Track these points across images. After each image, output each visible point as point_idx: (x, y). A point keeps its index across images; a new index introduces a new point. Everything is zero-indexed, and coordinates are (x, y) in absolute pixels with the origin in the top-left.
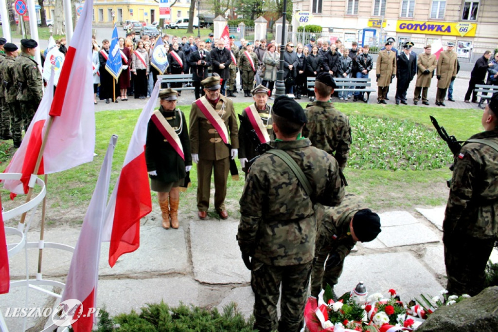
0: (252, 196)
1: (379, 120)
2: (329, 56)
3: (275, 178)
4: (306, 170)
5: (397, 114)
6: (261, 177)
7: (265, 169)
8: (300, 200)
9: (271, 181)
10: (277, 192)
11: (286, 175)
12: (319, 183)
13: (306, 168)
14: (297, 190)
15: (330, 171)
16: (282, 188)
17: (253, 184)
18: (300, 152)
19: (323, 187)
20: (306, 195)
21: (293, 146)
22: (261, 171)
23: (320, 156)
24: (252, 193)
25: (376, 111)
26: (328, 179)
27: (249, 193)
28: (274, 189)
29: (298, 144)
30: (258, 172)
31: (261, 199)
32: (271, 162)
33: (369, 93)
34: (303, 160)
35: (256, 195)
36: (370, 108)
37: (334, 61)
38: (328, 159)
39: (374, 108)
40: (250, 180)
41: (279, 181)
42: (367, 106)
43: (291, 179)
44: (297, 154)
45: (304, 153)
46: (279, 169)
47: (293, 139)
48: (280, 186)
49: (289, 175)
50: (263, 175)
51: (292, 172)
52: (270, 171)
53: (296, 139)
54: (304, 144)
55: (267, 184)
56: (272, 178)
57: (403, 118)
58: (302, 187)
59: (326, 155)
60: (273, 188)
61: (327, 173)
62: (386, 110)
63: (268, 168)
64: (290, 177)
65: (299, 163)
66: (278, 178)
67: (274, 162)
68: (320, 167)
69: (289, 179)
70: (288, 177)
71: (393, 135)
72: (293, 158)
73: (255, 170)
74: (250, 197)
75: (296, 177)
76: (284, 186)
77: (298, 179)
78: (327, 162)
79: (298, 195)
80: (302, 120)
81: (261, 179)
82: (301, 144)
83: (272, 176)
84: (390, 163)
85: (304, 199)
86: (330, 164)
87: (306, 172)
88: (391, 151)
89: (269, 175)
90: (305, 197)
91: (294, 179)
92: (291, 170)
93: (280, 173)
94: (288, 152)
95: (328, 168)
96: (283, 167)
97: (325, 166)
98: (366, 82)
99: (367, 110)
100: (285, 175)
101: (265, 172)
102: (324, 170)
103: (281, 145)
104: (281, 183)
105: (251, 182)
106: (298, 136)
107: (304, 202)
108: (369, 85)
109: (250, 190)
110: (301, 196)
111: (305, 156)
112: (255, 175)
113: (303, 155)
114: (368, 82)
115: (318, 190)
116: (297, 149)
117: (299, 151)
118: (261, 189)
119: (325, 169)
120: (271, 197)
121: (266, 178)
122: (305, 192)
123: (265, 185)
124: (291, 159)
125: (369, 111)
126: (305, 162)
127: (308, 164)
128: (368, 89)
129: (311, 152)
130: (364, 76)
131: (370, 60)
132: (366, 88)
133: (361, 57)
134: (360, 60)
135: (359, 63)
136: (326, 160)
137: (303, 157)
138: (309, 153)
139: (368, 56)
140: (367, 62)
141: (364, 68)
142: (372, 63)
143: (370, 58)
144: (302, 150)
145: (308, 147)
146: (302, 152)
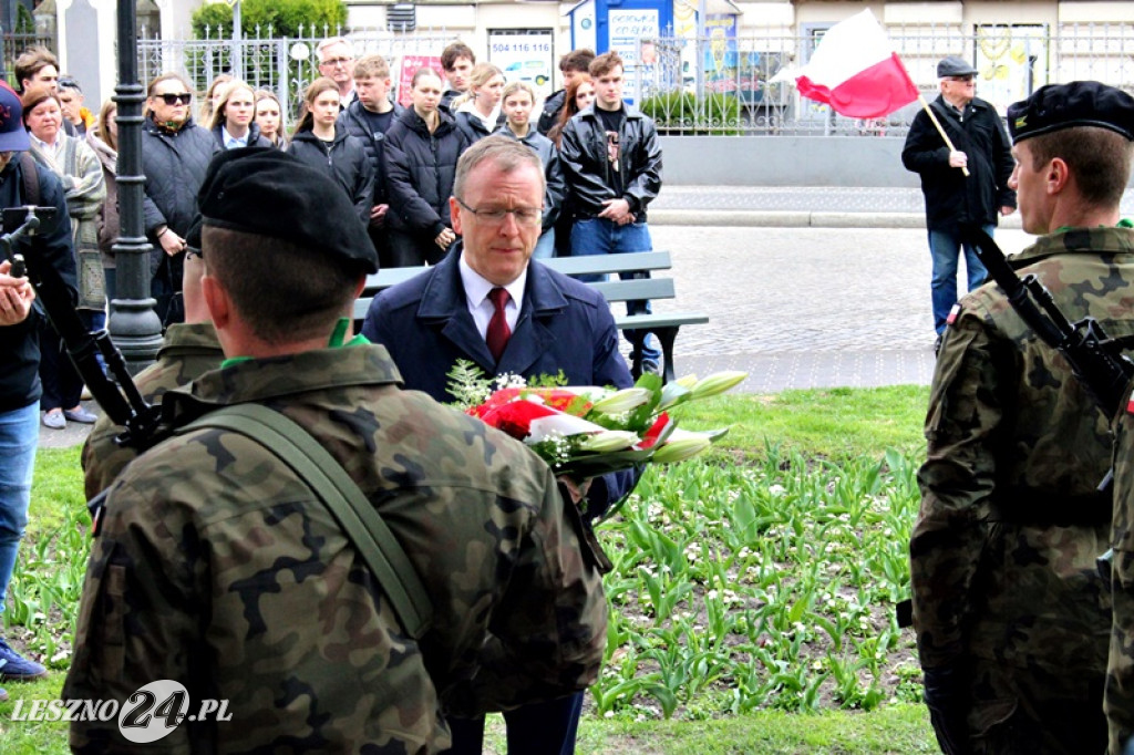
0: (130, 647)
1: (746, 473)
2: (412, 141)
3: (235, 534)
4: (390, 497)
5: (844, 432)
6: (170, 535)
7: (180, 493)
8: (376, 661)
9: (220, 550)
10: (252, 612)
11: (291, 523)
12: (463, 567)
13: (390, 485)
14: (357, 608)
15: (509, 505)
16: (276, 589)
17: (131, 579)
18: (351, 410)
19: (483, 593)
20: (404, 636)
21: (314, 378)
22: (165, 506)
23: (453, 432)
24: (129, 628)
26: (505, 547)
27: (112, 632)
28: (236, 594)
29: (341, 368)
30: (147, 516)
31: (177, 661)
32: (212, 461)
33: (667, 333)
34: (368, 449)
35: (148, 635)
38: (491, 449)
39: (706, 415)
40: (110, 562)
41: (256, 551)
43: (321, 541)
44: (335, 418)
45: (371, 414)
46: (251, 493)
47: (316, 345)
48: (264, 581)
49: (307, 520)
50: (173, 523)
51: (317, 504)
52: (209, 501)
53: (328, 345)
54: (367, 368)
55: (199, 568)
56: (223, 537)
58: (379, 591)
59: (482, 433)
60: (232, 588)
61: (498, 518)
62: (780, 421)
63: (198, 488)
64: (316, 532)
65: (352, 463)
66: (253, 536)
67: (224, 458)
68: (458, 481)
69: (306, 542)
70: (302, 533)
71: (836, 531)
72: (319, 439)
73: (129, 505)
74: (122, 651)
75: (344, 533)
76: (285, 577)
77: (351, 546)
78: (489, 463)
79: (365, 631)
80: (345, 243)
81: (168, 547)
82: (356, 368)
83: (222, 525)
84: (839, 677)
85: (397, 659)
86: (507, 468)
87: (389, 507)
88: (831, 612)
89: (209, 520)
90: (400, 648)
91: (335, 544)
92: (312, 495)
93: (262, 510)
94: (288, 410)
95: (495, 489)
96: (272, 480)
97: (482, 477)
98: (645, 273)
100: (286, 522)
101: (185, 508)
102: (479, 498)
103: (252, 382)
104: (268, 565)
105: (118, 570)
106: (335, 334)
107: (399, 675)
108: (667, 292)
109: (114, 616)
110: (375, 638)
111: (377, 426)
112: (136, 530)
113: (365, 425)
114: (653, 274)
115: (458, 605)
116: (337, 391)
117: (346, 402)
118: (175, 599)
119: (483, 492)
120: (221, 645)
121: (194, 539)
122: (398, 619)
123: (189, 580)
124: (308, 440)
126: (384, 460)
127: (400, 468)
128: (659, 312)
129: (406, 412)
130: (615, 237)
131: (641, 139)
132: (653, 305)
133: (583, 130)
134: (578, 146)
135: (577, 167)
136: (482, 450)
137: (372, 433)
138: (396, 418)
139: (625, 118)
140: (624, 155)
141: (614, 189)
142: (654, 157)
143: (641, 133)
144: (361, 398)
145: (384, 390)
146: (360, 409)
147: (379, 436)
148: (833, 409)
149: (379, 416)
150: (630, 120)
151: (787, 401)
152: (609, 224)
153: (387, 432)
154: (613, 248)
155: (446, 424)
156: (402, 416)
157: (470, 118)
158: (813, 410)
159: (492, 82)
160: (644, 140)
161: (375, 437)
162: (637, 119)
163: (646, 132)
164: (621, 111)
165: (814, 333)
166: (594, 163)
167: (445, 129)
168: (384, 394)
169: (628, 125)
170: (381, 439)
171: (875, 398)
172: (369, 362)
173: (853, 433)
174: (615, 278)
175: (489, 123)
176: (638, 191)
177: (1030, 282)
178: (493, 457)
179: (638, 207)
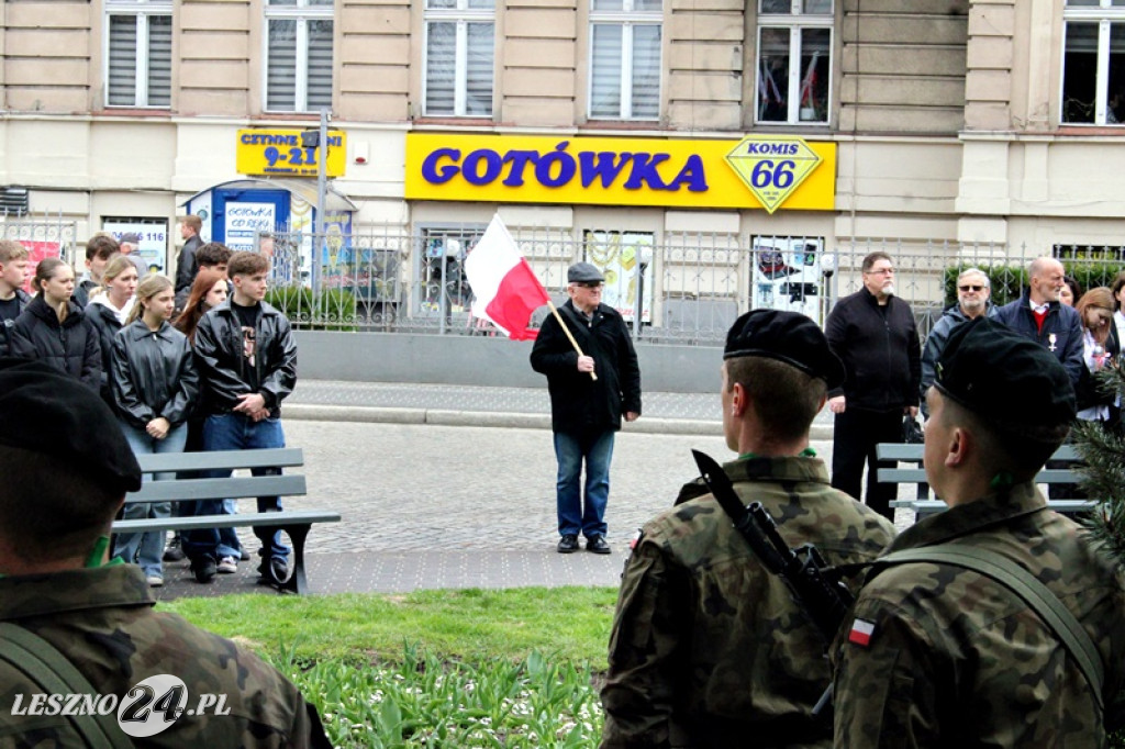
5: (478, 633)
15: (260, 728)
18: (108, 632)
23: (208, 655)
25: (355, 628)
29: (97, 589)
33: (299, 530)
34: (125, 673)
36: (317, 616)
37: (76, 361)
38: (243, 673)
39: (339, 614)
42: (298, 608)
44: (92, 640)
45: (127, 636)
46: (3, 717)
47: (74, 564)
51: (71, 730)
53: (85, 565)
54: (126, 589)
57: (516, 649)
59: (234, 655)
61: (248, 741)
62: (413, 621)
65: (107, 687)
72: (76, 662)
78: (243, 687)
82: (115, 588)
86: (259, 693)
92: (66, 720)
93: (15, 736)
94: (43, 631)
95: (248, 715)
97: (236, 702)
98: (277, 470)
99: (302, 627)
102: (233, 724)
103: (6, 600)
106: (91, 553)
108: (299, 488)
111: (134, 649)
113: (121, 647)
114: (286, 472)
116: (96, 613)
117: (103, 624)
119: (237, 717)
124: (63, 664)
125: (317, 632)
128: (291, 509)
129: (162, 634)
130: (251, 432)
131: (277, 335)
132: (283, 501)
133: (218, 325)
134: (213, 339)
135: (213, 362)
136: (236, 674)
137: (128, 656)
138: (153, 642)
139: (261, 314)
140: (259, 351)
141: (248, 383)
142: (289, 353)
143: (277, 329)
144: (119, 620)
145: (141, 612)
146: (118, 631)
147: (136, 657)
148: (464, 611)
149: (135, 639)
150: (266, 316)
151: (420, 601)
152: (244, 418)
153: (143, 655)
154: (246, 444)
155: (200, 646)
156: (158, 639)
157: (102, 310)
158: (445, 611)
159: (124, 275)
160: (280, 336)
161: (131, 661)
162: (273, 316)
163: (282, 329)
164: (258, 307)
165: (437, 531)
166: (231, 357)
167: (74, 319)
168: (140, 616)
169: (264, 321)
170: (137, 663)
171: (504, 599)
172: (128, 583)
173: (487, 634)
174: (248, 474)
175: (123, 315)
176: (274, 386)
177: (755, 510)
178: (247, 680)
179: (273, 402)
